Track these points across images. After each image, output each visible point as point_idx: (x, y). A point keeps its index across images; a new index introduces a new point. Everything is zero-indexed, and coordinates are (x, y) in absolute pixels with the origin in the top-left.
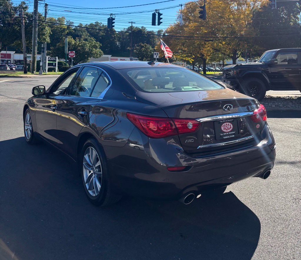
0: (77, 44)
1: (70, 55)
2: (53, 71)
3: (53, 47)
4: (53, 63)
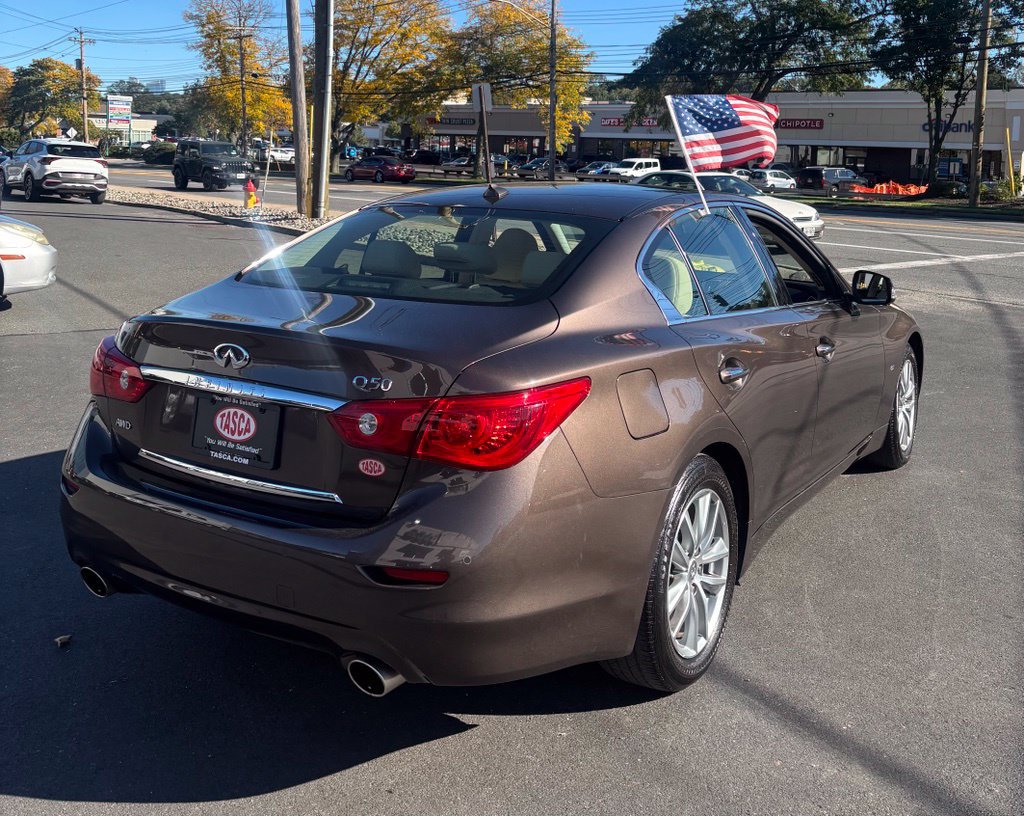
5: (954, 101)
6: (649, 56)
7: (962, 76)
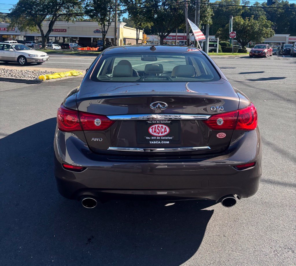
0: (246, 24)
1: (231, 36)
2: (213, 52)
3: (222, 28)
4: (214, 44)
5: (108, 25)
6: (15, 8)
7: (110, 18)
